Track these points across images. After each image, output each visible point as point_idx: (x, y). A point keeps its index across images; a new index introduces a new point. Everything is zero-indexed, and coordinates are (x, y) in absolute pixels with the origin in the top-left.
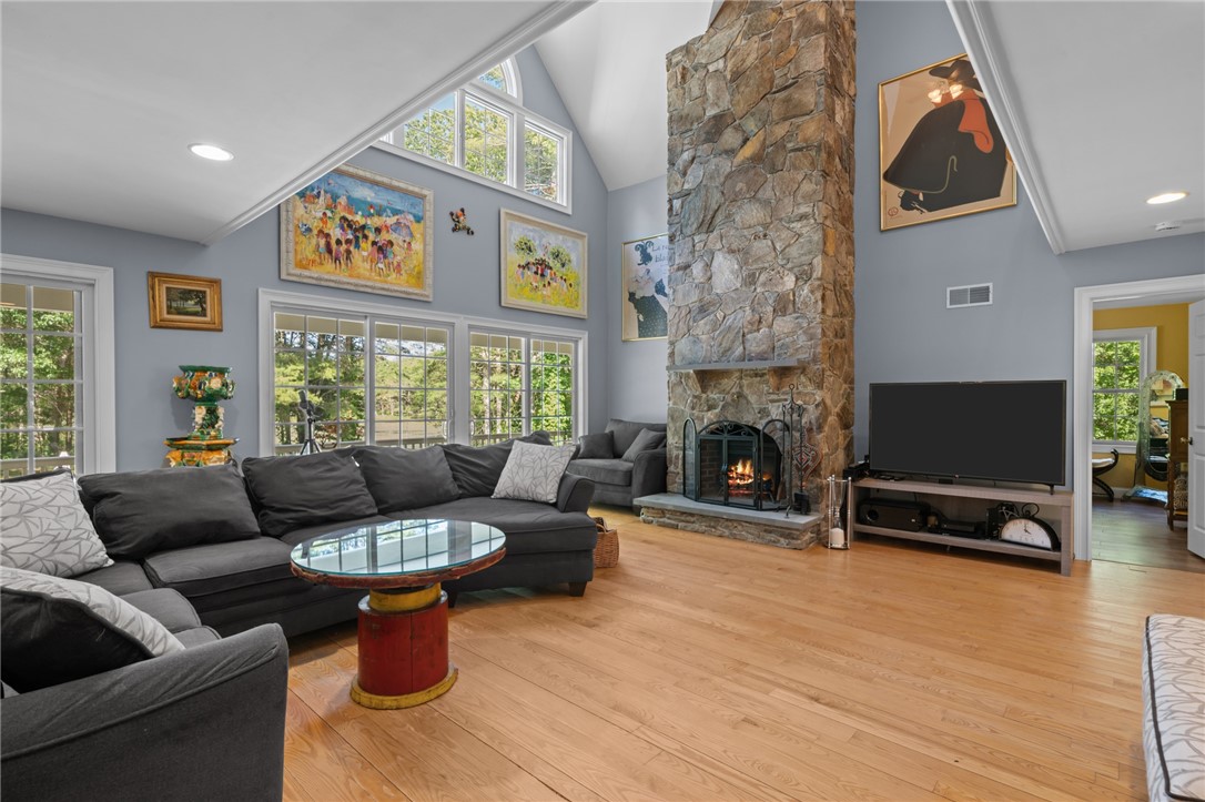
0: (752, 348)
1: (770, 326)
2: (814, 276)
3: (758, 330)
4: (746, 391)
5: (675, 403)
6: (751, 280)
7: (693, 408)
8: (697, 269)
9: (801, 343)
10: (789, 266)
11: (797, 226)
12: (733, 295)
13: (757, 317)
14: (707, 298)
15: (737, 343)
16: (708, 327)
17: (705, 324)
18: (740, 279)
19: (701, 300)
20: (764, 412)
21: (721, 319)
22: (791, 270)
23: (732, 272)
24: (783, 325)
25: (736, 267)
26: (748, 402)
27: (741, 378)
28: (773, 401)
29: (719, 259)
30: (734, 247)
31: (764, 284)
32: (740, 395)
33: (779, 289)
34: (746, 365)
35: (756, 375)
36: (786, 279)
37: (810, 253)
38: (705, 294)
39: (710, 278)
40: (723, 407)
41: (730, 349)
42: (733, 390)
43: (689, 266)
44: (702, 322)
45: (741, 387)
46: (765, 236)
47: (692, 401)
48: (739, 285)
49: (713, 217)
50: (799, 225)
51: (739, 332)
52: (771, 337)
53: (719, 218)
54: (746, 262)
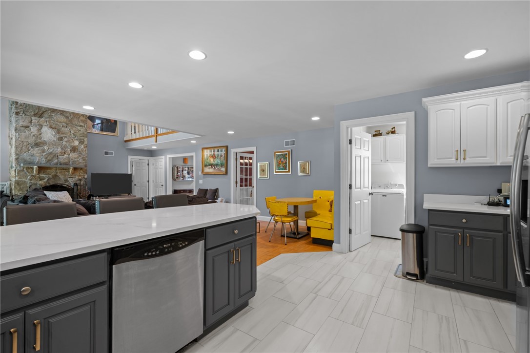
0: (61, 161)
1: (69, 155)
2: (85, 143)
3: (64, 155)
4: (58, 174)
5: (19, 178)
6: (61, 139)
7: (31, 180)
8: (34, 130)
9: (80, 161)
10: (76, 138)
11: (79, 128)
12: (53, 142)
13: (64, 151)
14: (39, 141)
15: (54, 159)
16: (40, 151)
17: (39, 150)
18: (56, 138)
19: (35, 141)
20: (66, 181)
21: (46, 150)
22: (77, 140)
23: (52, 134)
24: (73, 155)
25: (54, 133)
26: (59, 178)
27: (56, 170)
28: (69, 177)
29: (45, 129)
30: (53, 126)
31: (66, 142)
32: (56, 176)
33: (72, 144)
34: (59, 166)
35: (64, 169)
36: (75, 142)
37: (84, 137)
38: (38, 139)
39: (41, 134)
40: (48, 179)
41: (51, 160)
42: (53, 174)
43: (29, 127)
44: (37, 149)
45: (56, 173)
46: (67, 127)
47: (30, 177)
48: (55, 140)
49: (42, 113)
50: (80, 128)
51: (55, 155)
52: (69, 158)
53: (46, 115)
54: (59, 133)
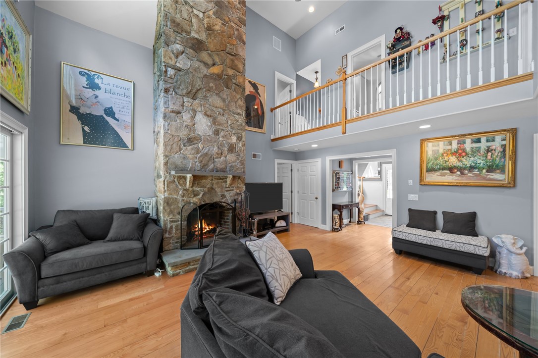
0: (218, 166)
1: (226, 157)
2: (243, 140)
3: (220, 158)
4: (215, 186)
5: (170, 194)
6: (217, 133)
7: (183, 197)
8: (186, 116)
9: (238, 166)
10: (234, 132)
11: (237, 117)
12: (208, 137)
13: (220, 151)
14: (192, 135)
15: (210, 162)
16: (193, 151)
17: (192, 149)
18: (211, 131)
19: (188, 135)
20: (223, 196)
21: (201, 149)
22: (234, 134)
23: (207, 125)
24: (231, 157)
25: (209, 124)
26: (216, 192)
27: (212, 180)
28: (227, 191)
29: (200, 117)
30: (208, 113)
31: (223, 137)
32: (212, 188)
33: (230, 141)
34: (214, 174)
35: (220, 179)
36: (232, 137)
37: (241, 130)
38: (192, 132)
39: (194, 125)
40: (203, 194)
41: (206, 165)
42: (208, 186)
43: (180, 113)
44: (190, 147)
45: (212, 184)
46: (223, 115)
47: (183, 193)
48: (211, 134)
49: (196, 92)
50: (238, 117)
51: (211, 157)
52: (226, 161)
53: (200, 95)
54: (215, 124)
